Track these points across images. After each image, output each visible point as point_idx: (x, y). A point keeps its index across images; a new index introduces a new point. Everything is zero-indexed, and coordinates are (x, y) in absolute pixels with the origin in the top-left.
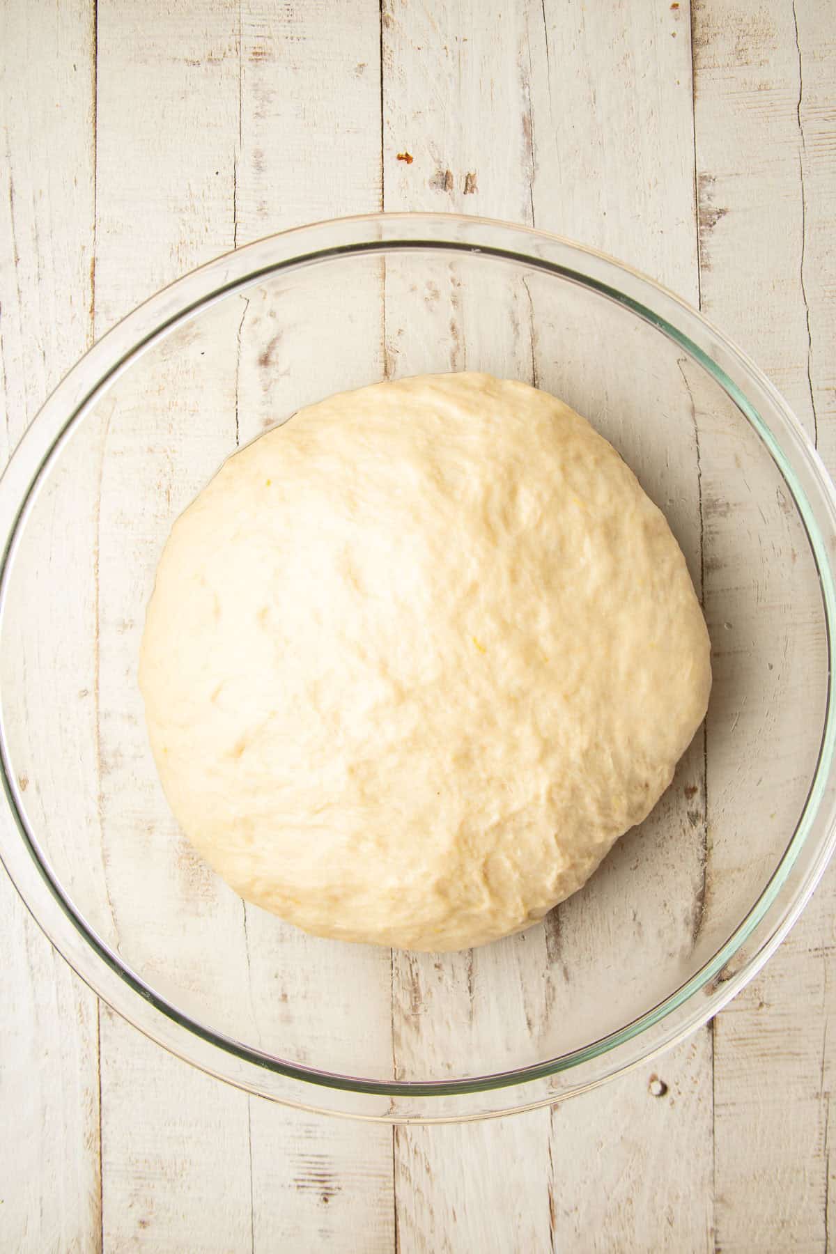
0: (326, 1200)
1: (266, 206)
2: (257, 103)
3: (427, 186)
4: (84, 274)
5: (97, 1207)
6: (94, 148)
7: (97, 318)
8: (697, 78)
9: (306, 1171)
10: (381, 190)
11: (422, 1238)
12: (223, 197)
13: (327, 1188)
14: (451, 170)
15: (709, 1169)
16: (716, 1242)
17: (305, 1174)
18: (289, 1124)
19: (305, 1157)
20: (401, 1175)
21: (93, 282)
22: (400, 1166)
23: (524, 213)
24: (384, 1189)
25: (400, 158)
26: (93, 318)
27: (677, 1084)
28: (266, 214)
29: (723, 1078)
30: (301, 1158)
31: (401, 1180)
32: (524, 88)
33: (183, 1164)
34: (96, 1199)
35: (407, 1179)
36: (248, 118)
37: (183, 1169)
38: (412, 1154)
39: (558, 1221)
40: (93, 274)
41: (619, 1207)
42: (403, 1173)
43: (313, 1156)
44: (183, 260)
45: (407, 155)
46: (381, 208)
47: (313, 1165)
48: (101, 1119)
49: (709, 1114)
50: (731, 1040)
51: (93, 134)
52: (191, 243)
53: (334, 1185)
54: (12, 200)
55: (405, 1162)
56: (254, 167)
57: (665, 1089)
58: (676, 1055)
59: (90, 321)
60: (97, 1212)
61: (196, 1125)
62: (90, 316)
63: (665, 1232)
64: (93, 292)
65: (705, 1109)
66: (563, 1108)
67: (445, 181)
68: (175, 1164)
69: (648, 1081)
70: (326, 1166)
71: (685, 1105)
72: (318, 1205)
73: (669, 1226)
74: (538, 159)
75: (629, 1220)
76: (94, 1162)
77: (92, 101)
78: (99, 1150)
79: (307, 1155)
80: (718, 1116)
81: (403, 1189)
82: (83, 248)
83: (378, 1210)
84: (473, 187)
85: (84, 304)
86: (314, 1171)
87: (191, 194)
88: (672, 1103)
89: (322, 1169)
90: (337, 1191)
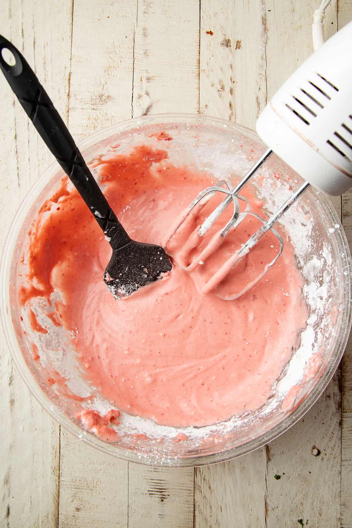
0: (162, 501)
1: (147, 52)
2: (145, 7)
3: (219, 44)
4: (65, 79)
5: (56, 501)
6: (72, 25)
7: (70, 98)
8: (339, 3)
9: (153, 487)
10: (199, 47)
11: (206, 519)
12: (129, 47)
13: (163, 495)
14: (230, 39)
15: (339, 489)
16: (341, 524)
17: (153, 488)
19: (153, 480)
20: (197, 489)
21: (69, 83)
22: (197, 485)
23: (262, 58)
24: (189, 496)
25: (208, 33)
26: (69, 98)
27: (325, 450)
28: (147, 55)
29: (346, 448)
30: (152, 481)
31: (197, 492)
32: (263, 4)
33: (97, 482)
34: (56, 498)
35: (200, 492)
36: (140, 14)
37: (97, 485)
38: (202, 480)
39: (269, 512)
40: (69, 79)
41: (297, 507)
42: (198, 489)
43: (157, 480)
44: (110, 74)
45: (211, 32)
46: (198, 54)
47: (157, 484)
48: (60, 461)
49: (339, 464)
50: (350, 431)
51: (71, 19)
52: (114, 67)
53: (166, 494)
54: (34, 47)
55: (199, 484)
56: (143, 35)
57: (319, 453)
58: (325, 437)
59: (67, 100)
60: (56, 504)
61: (104, 464)
62: (67, 98)
63: (318, 519)
64: (69, 87)
65: (337, 462)
66: (273, 460)
67: (227, 43)
68: (93, 482)
69: (311, 449)
70: (163, 485)
71: (328, 460)
72: (159, 503)
73: (320, 516)
74: (268, 35)
75: (301, 513)
76: (56, 480)
77: (71, 5)
78: (58, 475)
79: (154, 480)
80: (343, 466)
81: (198, 497)
82: (66, 68)
83: (186, 506)
84: (239, 47)
85: (65, 92)
86: (157, 487)
87: (114, 46)
88: (322, 459)
89: (161, 486)
90: (168, 497)
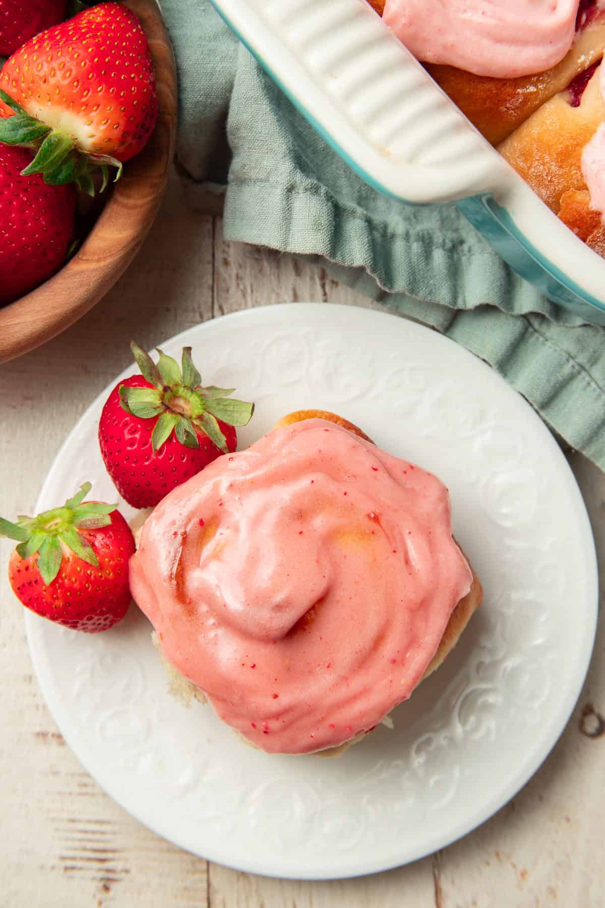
0: (106, 889)
9: (78, 844)
13: (108, 871)
17: (75, 849)
18: (56, 773)
19: (76, 824)
30: (72, 825)
43: (89, 822)
47: (88, 836)
53: (118, 865)
70: (108, 837)
72: (94, 896)
79: (79, 821)
83: (183, 903)
86: (90, 845)
89: (103, 841)
90: (123, 875)
